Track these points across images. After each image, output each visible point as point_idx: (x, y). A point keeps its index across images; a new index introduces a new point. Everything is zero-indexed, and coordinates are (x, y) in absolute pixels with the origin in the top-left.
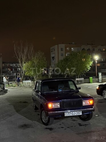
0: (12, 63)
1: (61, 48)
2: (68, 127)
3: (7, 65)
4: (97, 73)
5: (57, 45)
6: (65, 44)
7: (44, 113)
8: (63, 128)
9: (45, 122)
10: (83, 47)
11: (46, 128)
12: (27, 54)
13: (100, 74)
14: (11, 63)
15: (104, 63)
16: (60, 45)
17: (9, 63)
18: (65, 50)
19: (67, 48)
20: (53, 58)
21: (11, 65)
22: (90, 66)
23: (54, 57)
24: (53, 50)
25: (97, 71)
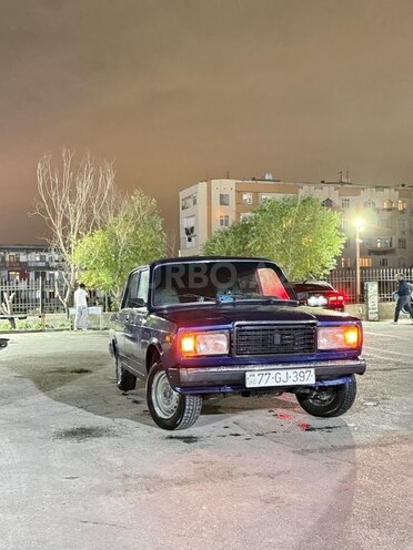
0: (28, 251)
1: (221, 195)
2: (258, 435)
3: (7, 259)
4: (362, 285)
5: (205, 184)
6: (235, 181)
7: (161, 381)
8: (237, 435)
9: (165, 417)
10: (303, 192)
11: (171, 437)
12: (89, 203)
13: (373, 288)
14: (22, 250)
15: (384, 257)
16: (215, 183)
17: (13, 250)
18: (237, 204)
19: (245, 197)
20: (189, 231)
21: (23, 258)
22: (336, 257)
23: (192, 228)
24: (190, 201)
25: (361, 275)
